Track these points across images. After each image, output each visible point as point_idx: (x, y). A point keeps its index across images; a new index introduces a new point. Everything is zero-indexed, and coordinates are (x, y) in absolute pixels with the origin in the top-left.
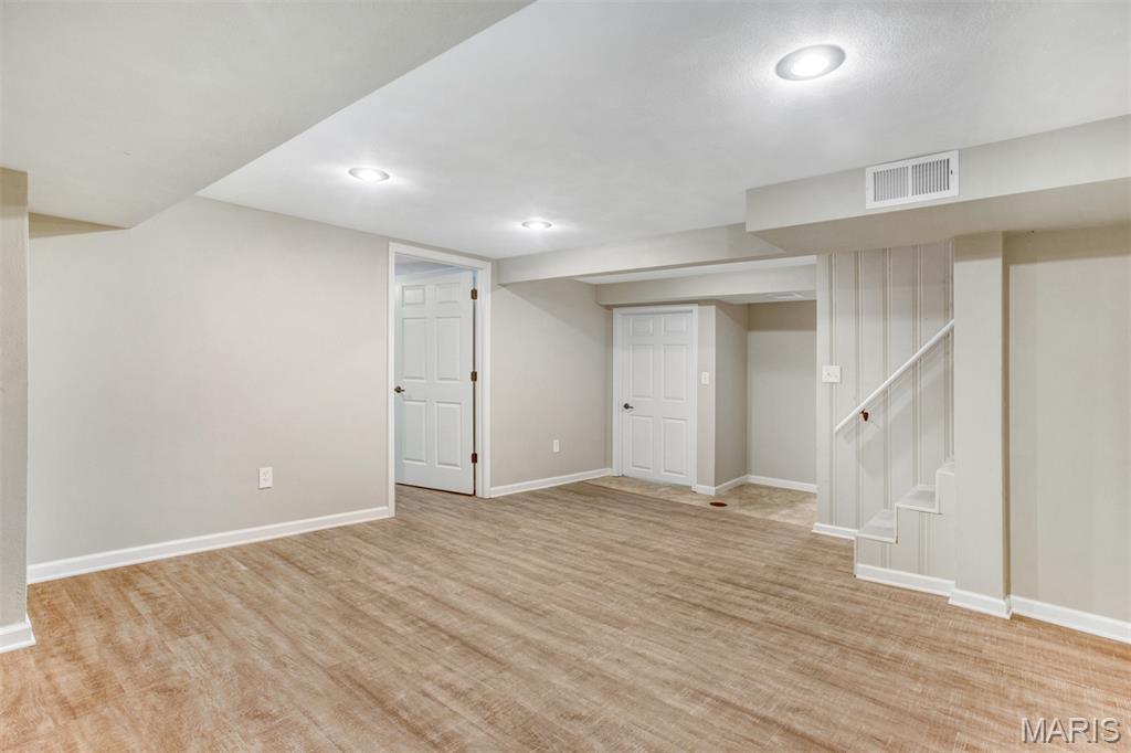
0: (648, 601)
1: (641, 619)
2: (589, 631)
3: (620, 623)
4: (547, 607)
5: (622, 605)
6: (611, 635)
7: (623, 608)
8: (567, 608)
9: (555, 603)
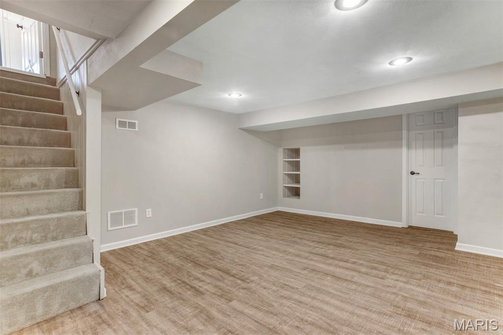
0: (257, 278)
1: (262, 268)
2: (285, 263)
3: (272, 267)
4: (305, 272)
5: (270, 275)
6: (276, 262)
7: (269, 274)
8: (296, 272)
9: (303, 274)
